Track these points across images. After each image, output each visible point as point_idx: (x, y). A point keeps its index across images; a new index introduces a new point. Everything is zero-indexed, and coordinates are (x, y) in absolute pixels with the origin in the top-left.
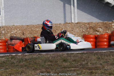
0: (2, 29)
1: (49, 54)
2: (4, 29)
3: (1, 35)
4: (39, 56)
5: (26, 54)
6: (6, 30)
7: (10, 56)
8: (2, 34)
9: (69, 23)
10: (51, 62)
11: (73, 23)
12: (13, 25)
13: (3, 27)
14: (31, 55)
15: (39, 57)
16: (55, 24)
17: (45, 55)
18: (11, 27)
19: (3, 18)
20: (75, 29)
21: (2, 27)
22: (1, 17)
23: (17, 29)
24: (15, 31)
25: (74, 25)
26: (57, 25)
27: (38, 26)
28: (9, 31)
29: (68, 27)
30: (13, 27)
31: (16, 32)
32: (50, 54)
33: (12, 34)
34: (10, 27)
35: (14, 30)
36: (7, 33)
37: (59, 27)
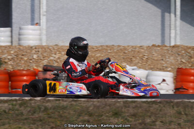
0: (34, 51)
1: (91, 101)
2: (38, 51)
3: (31, 61)
4: (73, 103)
5: (50, 98)
6: (40, 53)
7: (19, 100)
8: (34, 60)
9: (159, 46)
10: (91, 115)
11: (166, 46)
12: (56, 45)
13: (36, 48)
14: (59, 100)
15: (71, 105)
16: (133, 46)
17: (84, 101)
18: (51, 48)
19: (44, 32)
20: (167, 57)
21: (34, 48)
22: (40, 30)
23: (60, 53)
24: (57, 56)
25: (167, 50)
26: (135, 48)
27: (100, 48)
28: (45, 54)
29: (154, 53)
30: (54, 49)
31: (59, 58)
32: (93, 102)
33: (51, 60)
34: (48, 48)
35: (55, 54)
36: (42, 58)
37: (138, 52)
